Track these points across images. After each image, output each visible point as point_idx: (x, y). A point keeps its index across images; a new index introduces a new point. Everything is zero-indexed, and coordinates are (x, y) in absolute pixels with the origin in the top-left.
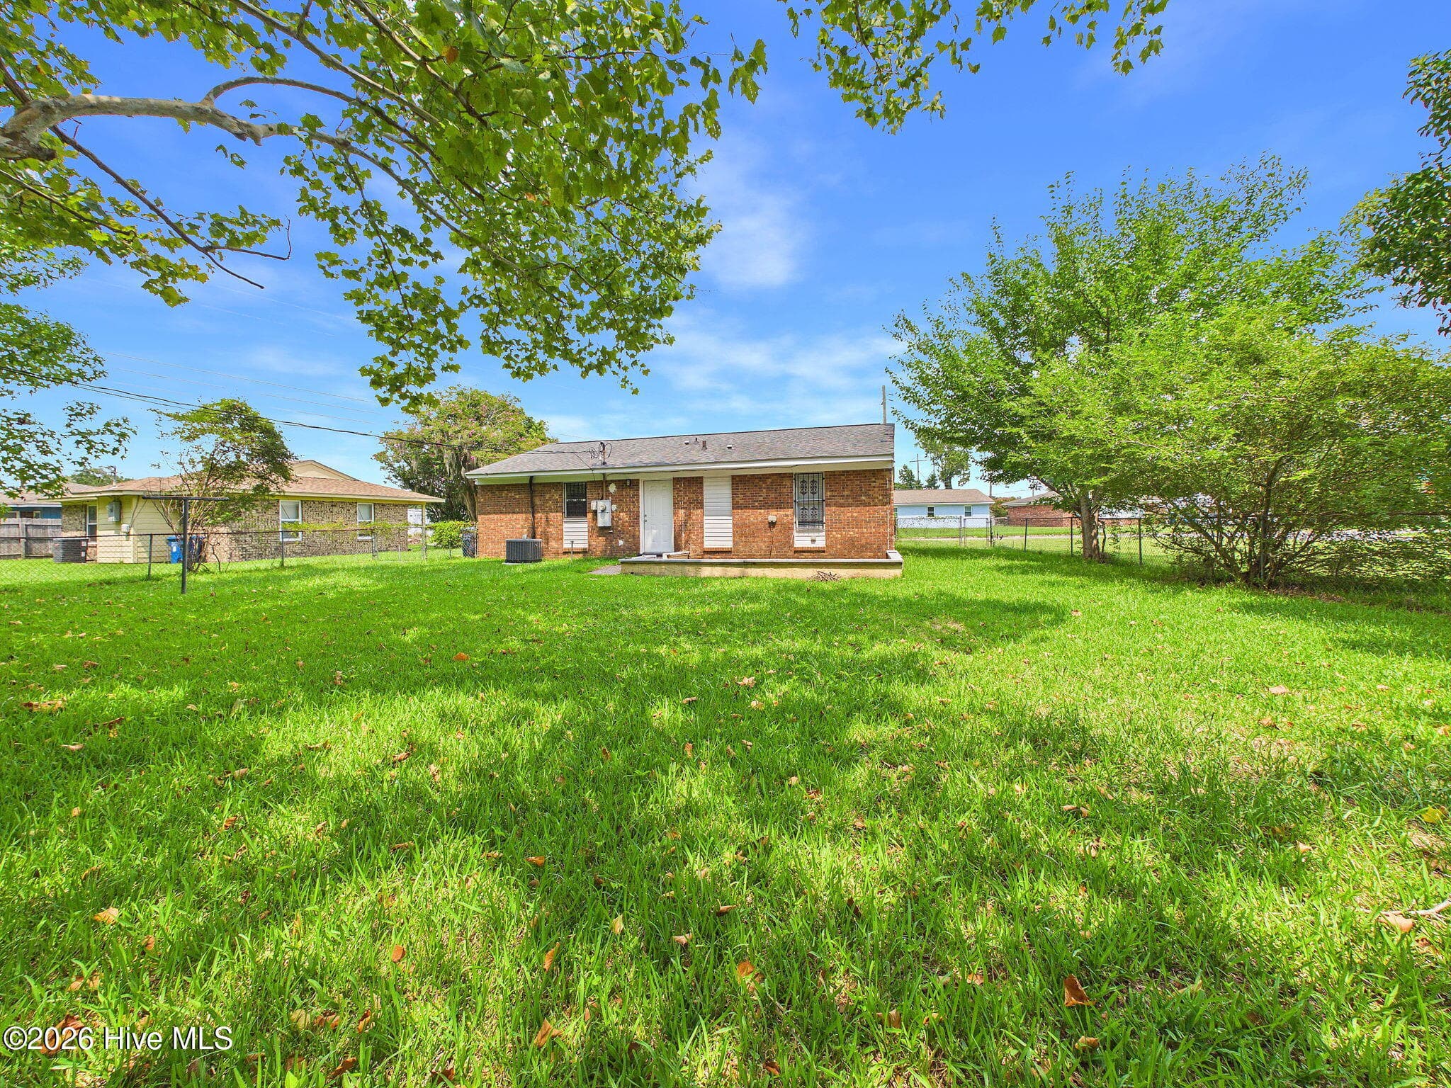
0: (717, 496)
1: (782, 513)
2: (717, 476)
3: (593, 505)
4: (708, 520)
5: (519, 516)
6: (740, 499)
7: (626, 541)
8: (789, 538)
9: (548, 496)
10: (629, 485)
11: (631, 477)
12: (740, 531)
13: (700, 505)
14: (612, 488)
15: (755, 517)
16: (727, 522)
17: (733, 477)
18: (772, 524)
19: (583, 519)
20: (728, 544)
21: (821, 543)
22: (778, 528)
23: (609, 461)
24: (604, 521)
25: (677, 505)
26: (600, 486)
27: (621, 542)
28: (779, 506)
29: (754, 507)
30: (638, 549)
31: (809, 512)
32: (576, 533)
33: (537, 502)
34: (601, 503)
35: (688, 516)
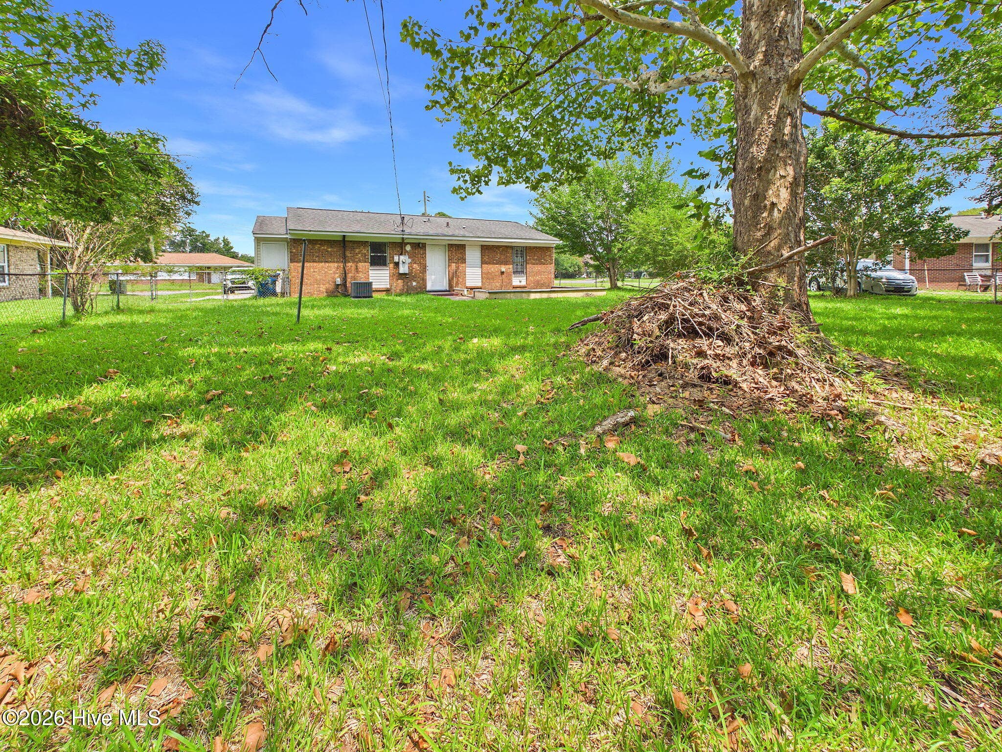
0: (473, 256)
1: (507, 267)
2: (473, 244)
3: (396, 259)
4: (468, 270)
5: (332, 265)
6: (486, 258)
7: (418, 283)
8: (510, 281)
9: (357, 251)
10: (419, 247)
11: (422, 241)
12: (485, 276)
13: (464, 261)
14: (408, 248)
15: (494, 268)
16: (479, 271)
17: (482, 246)
18: (502, 273)
19: (385, 268)
20: (479, 284)
21: (524, 283)
22: (505, 275)
23: (407, 230)
24: (403, 269)
25: (450, 260)
26: (400, 246)
27: (414, 284)
28: (506, 263)
29: (493, 264)
30: (425, 288)
31: (519, 267)
32: (380, 278)
33: (348, 254)
34: (402, 257)
35: (458, 268)
